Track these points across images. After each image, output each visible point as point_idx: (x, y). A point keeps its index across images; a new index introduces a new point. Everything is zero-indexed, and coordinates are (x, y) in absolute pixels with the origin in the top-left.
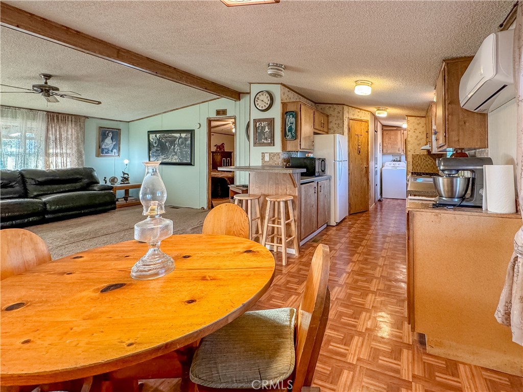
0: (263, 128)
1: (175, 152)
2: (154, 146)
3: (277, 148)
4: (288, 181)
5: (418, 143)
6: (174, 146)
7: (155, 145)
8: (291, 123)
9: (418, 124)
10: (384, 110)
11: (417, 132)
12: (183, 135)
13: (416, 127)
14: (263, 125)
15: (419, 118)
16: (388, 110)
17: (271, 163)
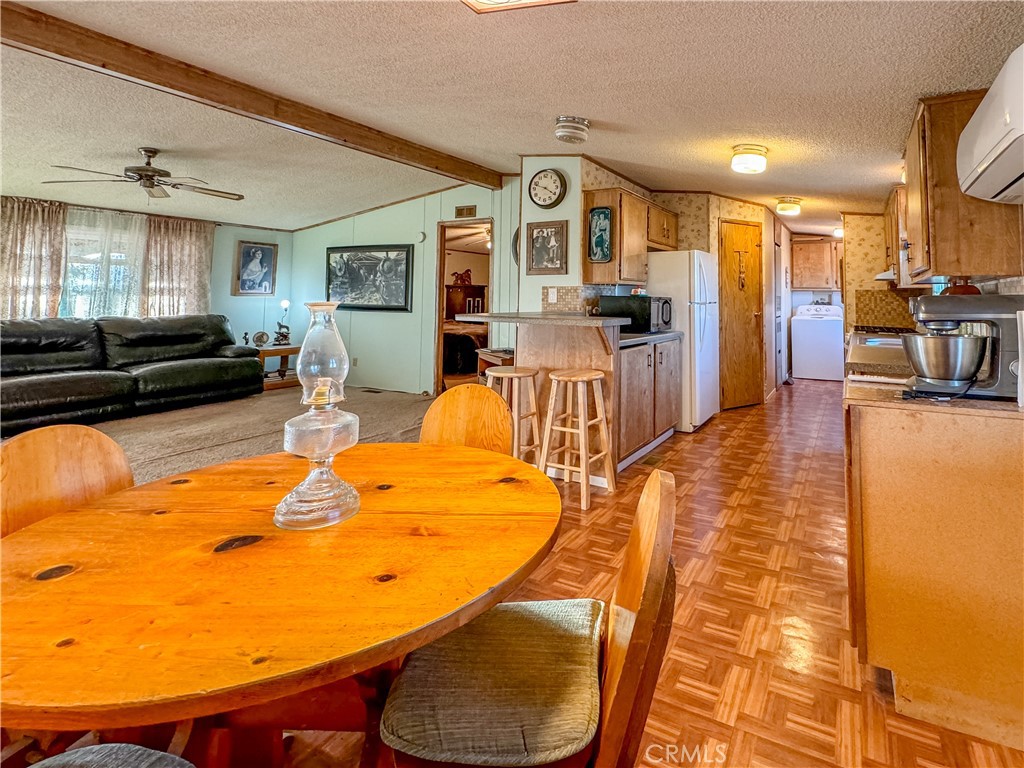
0: (546, 240)
1: (375, 286)
2: (337, 276)
3: (574, 278)
4: (593, 342)
5: (870, 266)
6: (375, 276)
7: (339, 274)
8: (601, 230)
9: (868, 229)
10: (795, 202)
11: (866, 244)
13: (864, 234)
14: (545, 235)
15: (869, 217)
16: (802, 203)
17: (560, 306)
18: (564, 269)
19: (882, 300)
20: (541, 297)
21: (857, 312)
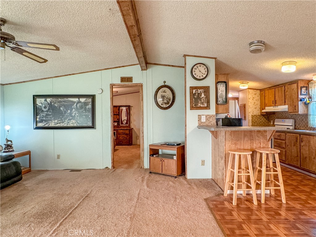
1: (72, 116)
2: (43, 111)
3: (212, 111)
5: (255, 107)
6: (71, 111)
7: (45, 110)
8: (221, 91)
9: (255, 94)
10: (247, 84)
11: (255, 99)
12: (83, 100)
13: (254, 96)
14: (199, 92)
15: (255, 90)
16: (249, 84)
17: (207, 123)
18: (208, 107)
19: (259, 118)
20: (197, 119)
21: (252, 122)
